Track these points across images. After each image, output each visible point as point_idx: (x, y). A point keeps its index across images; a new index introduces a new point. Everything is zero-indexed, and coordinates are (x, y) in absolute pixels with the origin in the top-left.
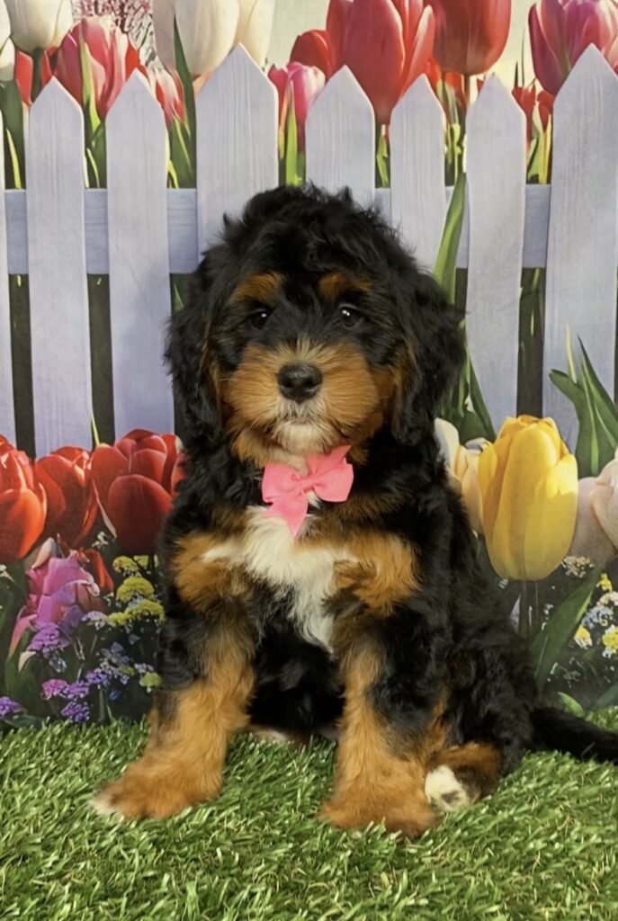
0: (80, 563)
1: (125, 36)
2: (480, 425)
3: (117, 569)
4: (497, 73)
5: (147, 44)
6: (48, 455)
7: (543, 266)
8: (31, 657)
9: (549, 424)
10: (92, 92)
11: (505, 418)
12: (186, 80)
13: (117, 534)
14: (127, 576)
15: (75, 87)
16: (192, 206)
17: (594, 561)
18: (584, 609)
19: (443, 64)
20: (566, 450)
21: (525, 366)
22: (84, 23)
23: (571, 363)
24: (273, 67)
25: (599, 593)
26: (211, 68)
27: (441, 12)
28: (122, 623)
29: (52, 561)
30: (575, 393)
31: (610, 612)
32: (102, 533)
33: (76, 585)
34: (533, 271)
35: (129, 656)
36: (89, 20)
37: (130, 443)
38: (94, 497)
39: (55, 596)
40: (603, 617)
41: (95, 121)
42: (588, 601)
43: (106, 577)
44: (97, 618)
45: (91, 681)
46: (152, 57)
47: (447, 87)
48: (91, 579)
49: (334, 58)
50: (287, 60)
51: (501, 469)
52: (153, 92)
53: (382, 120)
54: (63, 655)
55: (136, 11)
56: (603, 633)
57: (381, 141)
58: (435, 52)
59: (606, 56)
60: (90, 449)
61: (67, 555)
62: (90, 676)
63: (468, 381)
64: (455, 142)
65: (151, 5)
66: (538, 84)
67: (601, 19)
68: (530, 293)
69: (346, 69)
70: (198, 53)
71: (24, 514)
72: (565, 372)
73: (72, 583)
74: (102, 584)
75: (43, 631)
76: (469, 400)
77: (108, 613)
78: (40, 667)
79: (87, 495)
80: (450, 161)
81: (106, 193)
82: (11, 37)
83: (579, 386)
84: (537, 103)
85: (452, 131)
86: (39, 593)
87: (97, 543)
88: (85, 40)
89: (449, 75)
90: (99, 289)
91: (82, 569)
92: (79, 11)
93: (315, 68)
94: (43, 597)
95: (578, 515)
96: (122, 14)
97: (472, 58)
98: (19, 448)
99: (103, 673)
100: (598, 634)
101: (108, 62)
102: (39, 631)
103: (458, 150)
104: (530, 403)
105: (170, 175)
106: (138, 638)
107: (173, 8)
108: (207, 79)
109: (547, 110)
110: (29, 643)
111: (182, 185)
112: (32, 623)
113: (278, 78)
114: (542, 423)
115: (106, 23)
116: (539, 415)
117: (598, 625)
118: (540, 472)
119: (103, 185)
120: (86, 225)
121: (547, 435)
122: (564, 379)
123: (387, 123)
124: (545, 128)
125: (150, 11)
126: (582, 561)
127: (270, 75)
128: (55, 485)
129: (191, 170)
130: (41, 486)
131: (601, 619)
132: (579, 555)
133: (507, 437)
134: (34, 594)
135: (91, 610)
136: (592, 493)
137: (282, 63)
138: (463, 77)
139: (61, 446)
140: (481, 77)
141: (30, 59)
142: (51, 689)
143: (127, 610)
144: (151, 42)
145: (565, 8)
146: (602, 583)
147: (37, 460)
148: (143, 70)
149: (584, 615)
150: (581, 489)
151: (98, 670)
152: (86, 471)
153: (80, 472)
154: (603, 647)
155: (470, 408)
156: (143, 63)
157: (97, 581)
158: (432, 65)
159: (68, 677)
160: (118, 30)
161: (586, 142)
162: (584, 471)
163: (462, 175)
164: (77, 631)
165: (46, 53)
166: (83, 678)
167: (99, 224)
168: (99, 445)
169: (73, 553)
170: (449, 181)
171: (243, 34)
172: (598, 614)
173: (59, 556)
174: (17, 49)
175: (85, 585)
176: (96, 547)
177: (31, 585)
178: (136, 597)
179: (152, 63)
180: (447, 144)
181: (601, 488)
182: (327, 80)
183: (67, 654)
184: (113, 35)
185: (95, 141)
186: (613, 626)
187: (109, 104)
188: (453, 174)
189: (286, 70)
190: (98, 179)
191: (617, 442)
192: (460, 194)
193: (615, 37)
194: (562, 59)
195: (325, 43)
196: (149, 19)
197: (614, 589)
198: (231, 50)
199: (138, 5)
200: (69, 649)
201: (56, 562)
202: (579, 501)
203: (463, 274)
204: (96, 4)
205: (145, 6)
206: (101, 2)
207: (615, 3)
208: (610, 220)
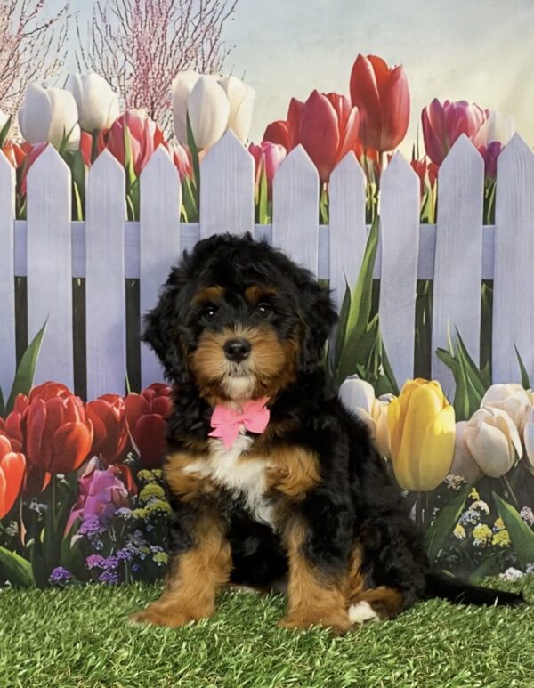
0: (115, 474)
1: (154, 123)
2: (389, 384)
3: (140, 478)
4: (401, 150)
5: (169, 128)
6: (96, 399)
7: (431, 278)
8: (80, 539)
9: (435, 385)
10: (131, 158)
11: (406, 381)
12: (194, 152)
13: (141, 453)
14: (147, 483)
15: (120, 154)
16: (197, 234)
17: (466, 479)
18: (460, 512)
19: (365, 144)
20: (447, 403)
21: (419, 344)
22: (127, 113)
23: (451, 344)
24: (252, 144)
25: (471, 501)
26: (211, 145)
27: (364, 112)
28: (142, 516)
29: (96, 472)
30: (453, 364)
31: (478, 514)
32: (131, 454)
33: (112, 489)
34: (424, 281)
35: (147, 540)
36: (130, 112)
37: (152, 392)
38: (126, 430)
39: (98, 497)
40: (473, 518)
41: (133, 177)
42: (463, 506)
43: (132, 484)
44: (125, 512)
45: (120, 557)
46: (172, 136)
47: (368, 159)
48: (122, 485)
49: (292, 138)
50: (261, 140)
51: (403, 415)
52: (172, 159)
53: (324, 180)
54: (101, 538)
55: (162, 107)
56: (473, 529)
57: (323, 193)
58: (359, 136)
59: (472, 141)
60: (124, 396)
61: (106, 468)
62: (119, 553)
63: (381, 354)
64: (372, 195)
65: (172, 103)
66: (428, 158)
67: (469, 118)
68: (422, 296)
69: (300, 147)
70: (202, 135)
71: (78, 440)
72: (447, 349)
73: (109, 488)
74: (130, 489)
75: (88, 521)
76: (381, 368)
77: (133, 509)
78: (86, 546)
79: (122, 427)
80: (369, 208)
81: (138, 226)
82: (79, 122)
83: (456, 359)
84: (427, 171)
85: (371, 188)
86: (86, 494)
87: (127, 460)
88: (128, 125)
89: (369, 152)
90: (133, 289)
91: (116, 478)
92: (124, 106)
93: (280, 145)
94: (89, 497)
95: (456, 447)
96: (152, 108)
97: (384, 141)
98: (76, 395)
99: (128, 551)
100: (470, 530)
101: (142, 139)
102: (85, 520)
103: (374, 201)
104: (423, 370)
105: (182, 214)
106: (152, 527)
107: (186, 106)
108: (208, 151)
109: (434, 175)
110: (78, 529)
111: (190, 221)
112: (81, 514)
113: (254, 150)
114: (431, 384)
115: (142, 114)
116: (429, 378)
117: (469, 523)
118: (430, 418)
119: (138, 219)
120: (125, 246)
121: (434, 392)
122: (445, 354)
123: (328, 182)
124: (432, 187)
125: (171, 107)
126: (458, 478)
127: (250, 150)
128: (100, 420)
129: (196, 211)
130: (90, 421)
131: (471, 520)
132: (456, 475)
133: (407, 393)
134: (83, 494)
135: (122, 507)
136: (465, 431)
137: (258, 142)
138: (378, 153)
139: (105, 393)
140: (390, 153)
141: (90, 137)
142: (93, 561)
143: (147, 507)
144: (172, 126)
145: (446, 110)
146: (472, 494)
147: (88, 403)
148: (165, 145)
149: (460, 516)
150: (457, 428)
151: (125, 549)
152: (121, 411)
153: (117, 411)
154: (473, 538)
155: (382, 373)
156: (165, 140)
157: (126, 486)
158: (358, 145)
159: (103, 553)
160: (149, 118)
161: (460, 196)
162: (460, 417)
163: (377, 217)
164: (111, 521)
165: (101, 132)
166: (114, 555)
167: (134, 244)
168: (130, 393)
169: (110, 467)
170: (368, 221)
171: (232, 122)
172: (470, 515)
173: (101, 469)
174: (82, 130)
175: (118, 489)
176: (126, 463)
177: (81, 488)
178: (152, 498)
179: (171, 141)
180: (367, 195)
181: (471, 428)
182: (288, 153)
183: (104, 537)
184: (146, 122)
185: (132, 190)
186: (480, 525)
187: (143, 165)
188: (371, 217)
189: (260, 146)
190: (134, 215)
191: (482, 396)
192: (376, 230)
193: (479, 129)
194: (444, 143)
195: (286, 129)
196: (170, 112)
197: (482, 498)
198: (225, 133)
199: (162, 103)
200: (106, 534)
201: (98, 473)
202: (456, 437)
203: (377, 283)
204: (135, 102)
205: (168, 104)
206: (138, 101)
207: (479, 108)
208: (476, 248)
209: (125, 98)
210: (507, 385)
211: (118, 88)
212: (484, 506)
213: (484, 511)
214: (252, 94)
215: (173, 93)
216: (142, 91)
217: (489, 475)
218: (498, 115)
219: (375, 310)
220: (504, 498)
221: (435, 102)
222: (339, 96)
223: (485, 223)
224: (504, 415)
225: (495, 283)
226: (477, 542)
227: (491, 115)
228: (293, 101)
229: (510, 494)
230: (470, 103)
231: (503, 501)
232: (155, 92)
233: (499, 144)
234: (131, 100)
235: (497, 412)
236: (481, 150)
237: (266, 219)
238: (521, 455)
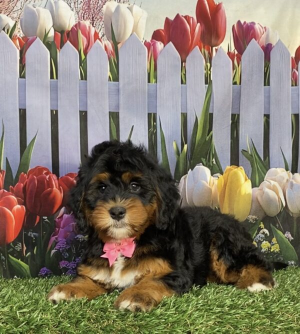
1: (94, 28)
2: (218, 169)
4: (222, 47)
5: (101, 31)
6: (64, 176)
7: (238, 113)
8: (56, 251)
9: (241, 168)
10: (82, 47)
11: (227, 167)
12: (115, 44)
15: (76, 45)
16: (117, 88)
17: (258, 217)
18: (255, 235)
19: (204, 43)
20: (247, 178)
21: (233, 148)
22: (79, 23)
23: (249, 147)
24: (146, 41)
25: (260, 229)
26: (125, 40)
27: (203, 25)
29: (65, 215)
30: (250, 158)
31: (263, 236)
33: (73, 224)
34: (235, 115)
36: (81, 22)
39: (65, 228)
41: (83, 57)
42: (256, 232)
44: (80, 237)
46: (103, 36)
47: (205, 50)
49: (167, 39)
50: (151, 38)
51: (225, 185)
52: (104, 48)
53: (183, 61)
54: (67, 251)
55: (98, 20)
56: (261, 243)
57: (183, 68)
58: (201, 38)
59: (258, 43)
61: (70, 213)
62: (77, 260)
63: (214, 153)
64: (208, 69)
65: (103, 18)
66: (236, 51)
67: (256, 30)
68: (234, 122)
69: (171, 43)
70: (119, 35)
71: (54, 198)
72: (247, 150)
73: (71, 224)
76: (214, 160)
78: (59, 256)
80: (206, 76)
81: (86, 82)
82: (53, 26)
83: (251, 155)
84: (236, 57)
85: (207, 66)
86: (59, 228)
88: (80, 29)
89: (206, 46)
90: (84, 116)
92: (78, 19)
93: (160, 42)
94: (61, 229)
95: (252, 201)
96: (93, 20)
97: (213, 41)
98: (53, 173)
100: (259, 244)
101: (88, 36)
102: (59, 242)
103: (209, 72)
104: (235, 161)
105: (109, 77)
107: (111, 19)
108: (123, 44)
109: (239, 60)
110: (55, 246)
111: (114, 80)
112: (56, 239)
113: (147, 45)
114: (239, 168)
115: (87, 23)
116: (238, 165)
118: (238, 186)
119: (86, 79)
120: (79, 93)
121: (241, 172)
122: (246, 153)
123: (185, 62)
124: (238, 66)
125: (103, 20)
126: (254, 217)
127: (145, 44)
128: (66, 187)
129: (117, 76)
130: (61, 187)
131: (260, 239)
132: (253, 215)
133: (227, 173)
135: (78, 234)
136: (257, 193)
137: (149, 40)
138: (210, 48)
139: (69, 172)
140: (217, 48)
141: (59, 34)
142: (63, 265)
144: (103, 30)
145: (244, 26)
146: (261, 225)
147: (60, 178)
148: (100, 40)
149: (255, 237)
150: (253, 191)
154: (262, 248)
155: (214, 163)
156: (100, 37)
158: (200, 43)
159: (69, 260)
160: (91, 26)
161: (252, 71)
162: (254, 185)
163: (211, 81)
164: (73, 242)
165: (65, 32)
166: (74, 260)
167: (84, 93)
170: (206, 83)
171: (135, 29)
172: (260, 237)
173: (67, 214)
174: (55, 30)
177: (56, 224)
180: (205, 69)
181: (260, 191)
182: (164, 46)
183: (69, 251)
184: (89, 27)
185: (83, 64)
186: (265, 241)
187: (88, 51)
188: (208, 81)
189: (150, 42)
190: (84, 77)
191: (265, 175)
192: (210, 87)
193: (261, 37)
194: (244, 43)
195: (163, 34)
196: (103, 23)
197: (265, 228)
198: (131, 35)
199: (98, 17)
200: (70, 249)
201: (66, 216)
202: (253, 196)
203: (211, 115)
204: (84, 17)
205: (101, 18)
206: (85, 16)
207: (261, 26)
208: (261, 98)
209: (78, 14)
210: (278, 169)
211: (74, 9)
212: (267, 232)
213: (266, 234)
214: (145, 15)
215: (104, 13)
216: (87, 11)
217: (269, 215)
218: (270, 30)
219: (210, 130)
220: (276, 227)
221: (239, 22)
222: (190, 17)
223: (265, 85)
224: (276, 184)
225: (270, 116)
226: (263, 250)
227: (267, 30)
228: (167, 19)
229: (279, 225)
230: (256, 23)
231: (276, 229)
232: (94, 12)
233: (271, 45)
234: (81, 15)
235: (273, 182)
236: (263, 48)
237: (154, 80)
238: (284, 205)
